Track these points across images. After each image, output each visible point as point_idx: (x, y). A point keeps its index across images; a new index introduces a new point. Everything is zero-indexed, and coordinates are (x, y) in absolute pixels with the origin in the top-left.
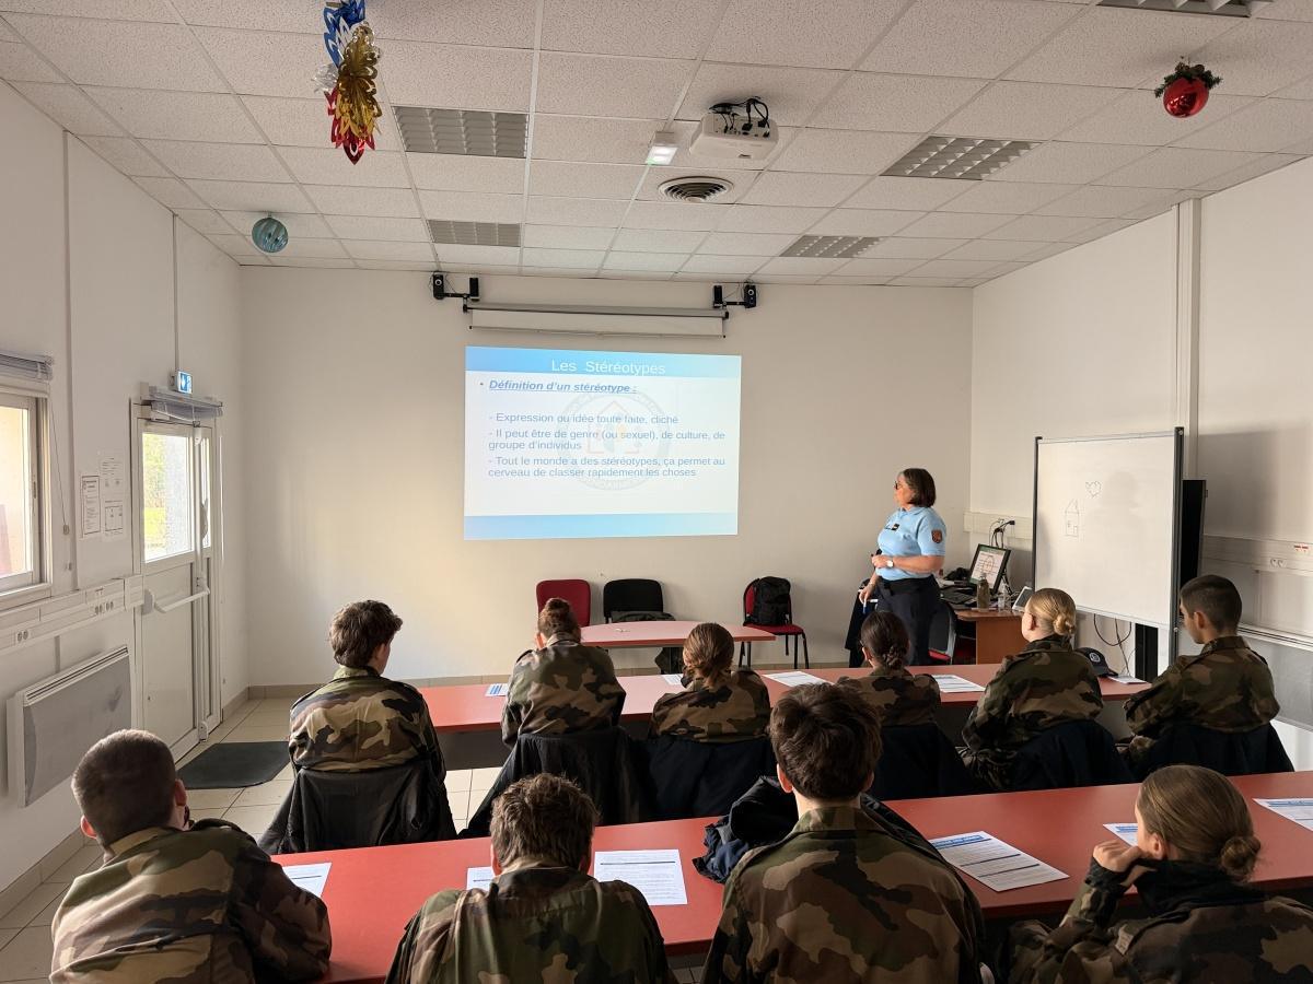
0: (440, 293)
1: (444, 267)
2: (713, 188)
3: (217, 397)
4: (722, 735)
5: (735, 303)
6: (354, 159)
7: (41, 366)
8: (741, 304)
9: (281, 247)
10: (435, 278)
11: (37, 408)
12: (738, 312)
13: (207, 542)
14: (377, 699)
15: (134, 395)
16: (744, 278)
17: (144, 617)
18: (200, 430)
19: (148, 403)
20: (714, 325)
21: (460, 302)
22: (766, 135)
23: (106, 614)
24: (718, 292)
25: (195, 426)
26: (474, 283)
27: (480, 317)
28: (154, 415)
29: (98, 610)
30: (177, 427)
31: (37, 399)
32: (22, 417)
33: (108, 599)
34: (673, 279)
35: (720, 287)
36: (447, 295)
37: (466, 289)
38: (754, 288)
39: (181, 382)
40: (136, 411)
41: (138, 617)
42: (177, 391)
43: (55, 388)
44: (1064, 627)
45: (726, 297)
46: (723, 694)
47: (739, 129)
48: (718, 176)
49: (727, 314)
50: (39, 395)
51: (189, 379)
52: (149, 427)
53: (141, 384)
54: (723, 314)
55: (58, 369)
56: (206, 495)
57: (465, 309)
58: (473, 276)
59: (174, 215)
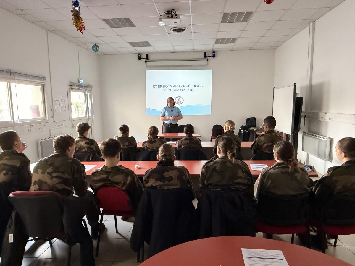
0: (140, 58)
1: (140, 52)
2: (183, 30)
3: (91, 84)
4: (153, 150)
5: (210, 56)
6: (82, 33)
7: (44, 78)
8: (212, 56)
9: (98, 51)
10: (138, 55)
11: (43, 86)
12: (211, 59)
13: (90, 115)
14: (84, 142)
15: (68, 83)
16: (211, 50)
17: (73, 128)
18: (87, 91)
19: (71, 85)
20: (205, 62)
21: (144, 60)
22: (177, 18)
23: (61, 127)
24: (205, 53)
25: (86, 90)
26: (147, 56)
27: (149, 63)
28: (73, 88)
29: (59, 126)
30: (80, 90)
31: (43, 84)
32: (39, 88)
33: (62, 124)
34: (194, 51)
35: (206, 53)
36: (141, 59)
37: (145, 57)
38: (215, 52)
39: (80, 81)
40: (69, 87)
41: (71, 129)
42: (79, 83)
43: (47, 82)
44: (231, 129)
45: (207, 55)
46: (155, 141)
47: (171, 17)
48: (182, 27)
49: (208, 59)
50: (44, 84)
51: (83, 80)
52: (72, 90)
53: (70, 81)
54: (207, 59)
55: (48, 79)
56: (89, 104)
57: (145, 62)
58: (147, 54)
59: (78, 45)
